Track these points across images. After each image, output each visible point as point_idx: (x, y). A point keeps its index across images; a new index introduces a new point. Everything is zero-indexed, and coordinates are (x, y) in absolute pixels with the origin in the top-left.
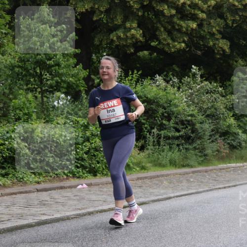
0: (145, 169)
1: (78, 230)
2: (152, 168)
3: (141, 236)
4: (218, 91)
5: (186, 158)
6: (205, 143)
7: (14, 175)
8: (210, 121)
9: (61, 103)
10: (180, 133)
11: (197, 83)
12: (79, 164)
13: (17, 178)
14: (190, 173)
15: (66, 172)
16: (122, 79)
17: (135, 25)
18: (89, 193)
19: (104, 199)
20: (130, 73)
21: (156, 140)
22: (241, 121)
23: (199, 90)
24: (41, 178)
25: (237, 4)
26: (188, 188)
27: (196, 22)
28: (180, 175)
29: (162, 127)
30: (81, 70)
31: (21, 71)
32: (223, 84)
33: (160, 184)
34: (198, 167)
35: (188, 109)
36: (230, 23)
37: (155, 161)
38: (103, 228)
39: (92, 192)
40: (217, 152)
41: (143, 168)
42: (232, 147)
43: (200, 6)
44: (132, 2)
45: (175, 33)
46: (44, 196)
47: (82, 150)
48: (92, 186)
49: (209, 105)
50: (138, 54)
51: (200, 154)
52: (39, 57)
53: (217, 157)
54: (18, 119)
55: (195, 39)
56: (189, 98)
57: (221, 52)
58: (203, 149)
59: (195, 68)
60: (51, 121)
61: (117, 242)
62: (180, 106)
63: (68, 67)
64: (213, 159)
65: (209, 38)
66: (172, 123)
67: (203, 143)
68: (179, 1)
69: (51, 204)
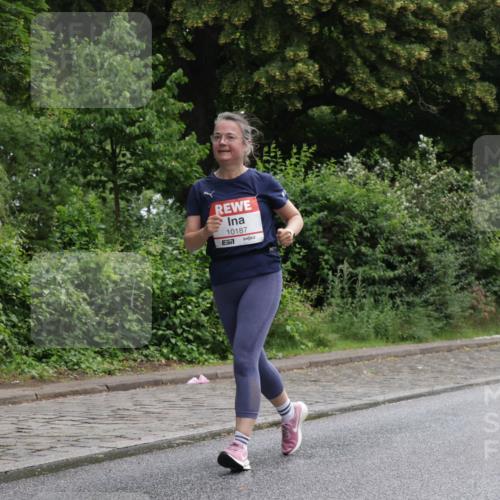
0: (325, 345)
1: (190, 470)
2: (338, 343)
3: (318, 481)
4: (473, 186)
5: (408, 322)
6: (448, 292)
7: (61, 357)
8: (457, 248)
9: (154, 211)
10: (396, 272)
11: (429, 171)
12: (192, 334)
13: (66, 363)
14: (416, 354)
15: (165, 351)
16: (277, 163)
17: (303, 54)
18: (214, 393)
20: (295, 150)
21: (346, 286)
23: (434, 185)
24: (115, 362)
26: (413, 385)
27: (428, 46)
28: (396, 356)
29: (358, 260)
30: (195, 145)
31: (73, 147)
33: (355, 375)
34: (434, 341)
35: (412, 224)
36: (497, 48)
37: (345, 328)
39: (218, 392)
40: (471, 311)
41: (321, 343)
43: (435, 14)
44: (296, 7)
45: (385, 68)
46: (122, 399)
47: (198, 305)
48: (218, 380)
49: (455, 214)
50: (310, 112)
51: (436, 315)
52: (110, 119)
53: (471, 322)
54: (68, 245)
55: (425, 82)
56: (414, 201)
57: (479, 108)
58: (441, 305)
59: (425, 139)
60: (135, 248)
61: (269, 493)
62: (395, 217)
63: (167, 138)
64: (464, 325)
65: (455, 79)
66: (379, 252)
67: (443, 293)
68: (393, 5)
69: (135, 417)
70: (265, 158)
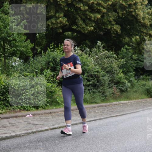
1: (26, 143)
2: (72, 104)
4: (113, 57)
5: (94, 98)
6: (105, 89)
8: (109, 75)
9: (17, 64)
10: (90, 83)
11: (100, 52)
14: (96, 107)
15: (19, 107)
16: (54, 49)
17: (62, 15)
18: (34, 120)
19: (43, 124)
20: (60, 45)
22: (127, 75)
23: (102, 56)
24: (3, 110)
25: (124, 4)
26: (95, 117)
27: (100, 14)
28: (90, 108)
30: (29, 43)
32: (116, 52)
34: (101, 103)
35: (95, 68)
36: (121, 15)
38: (41, 142)
40: (113, 94)
42: (122, 91)
43: (102, 5)
44: (61, 2)
45: (87, 21)
46: (5, 122)
48: (35, 116)
49: (108, 65)
50: (65, 34)
51: (102, 95)
52: (3, 35)
53: (112, 98)
56: (96, 61)
57: (115, 33)
58: (103, 92)
59: (99, 42)
60: (10, 75)
61: (50, 150)
62: (90, 66)
63: (21, 41)
64: (110, 98)
65: (108, 24)
66: (85, 76)
67: (104, 89)
68: (90, 2)
69: (9, 127)
70: (51, 47)
